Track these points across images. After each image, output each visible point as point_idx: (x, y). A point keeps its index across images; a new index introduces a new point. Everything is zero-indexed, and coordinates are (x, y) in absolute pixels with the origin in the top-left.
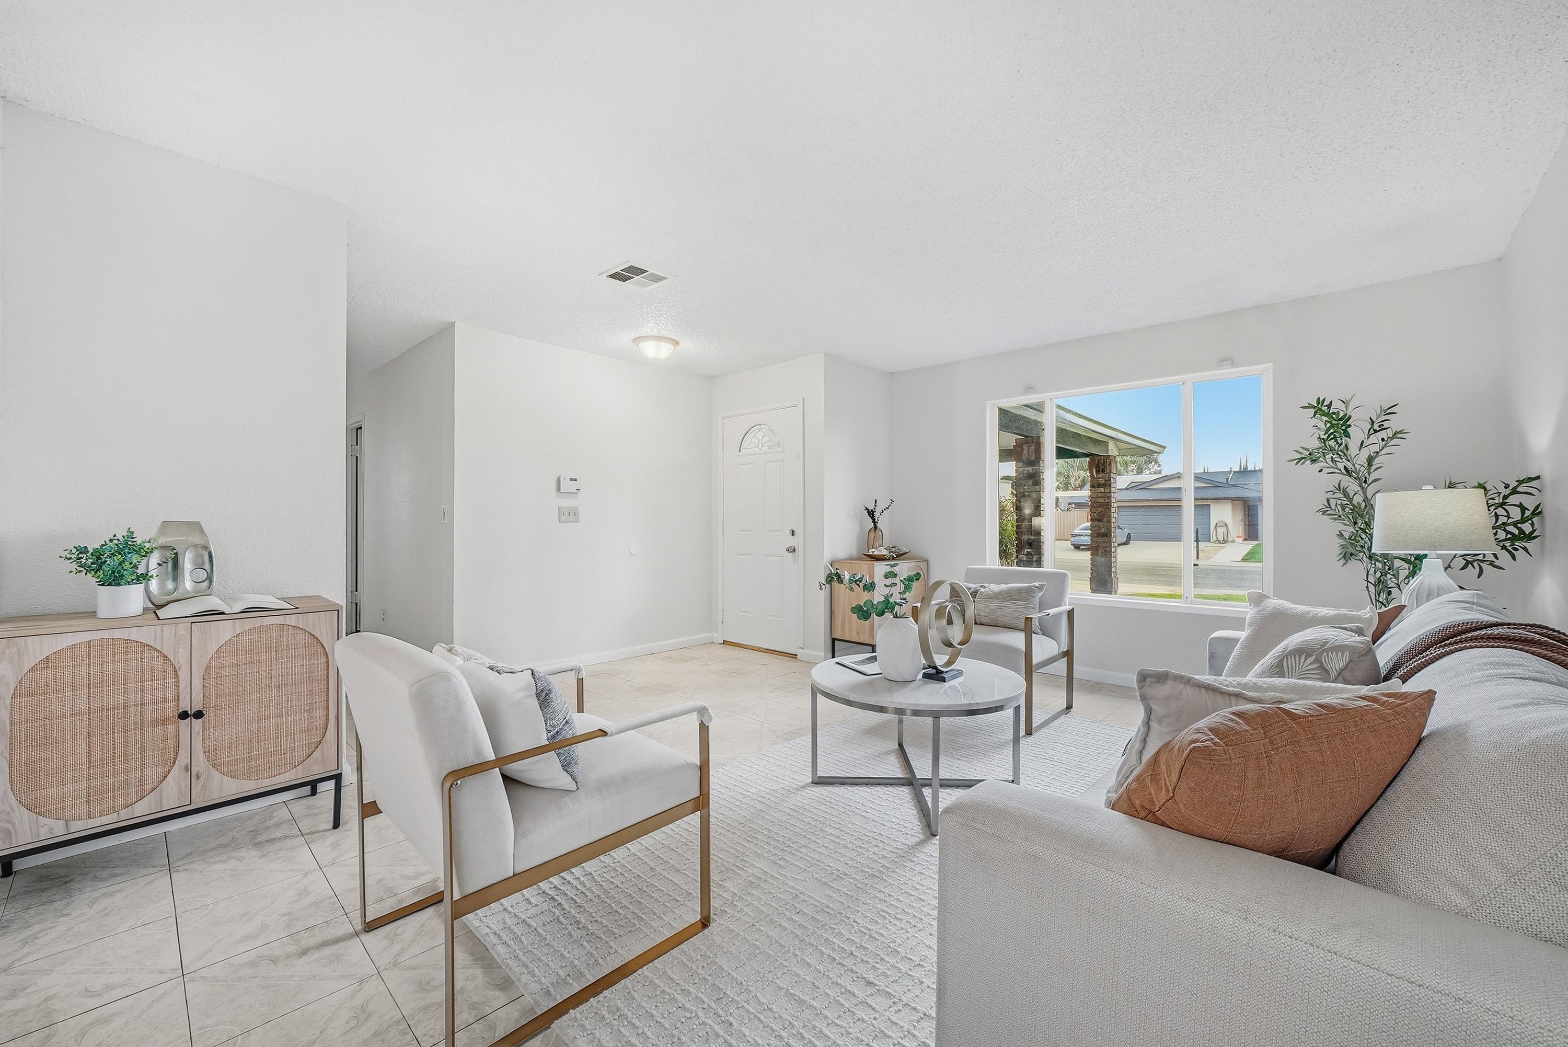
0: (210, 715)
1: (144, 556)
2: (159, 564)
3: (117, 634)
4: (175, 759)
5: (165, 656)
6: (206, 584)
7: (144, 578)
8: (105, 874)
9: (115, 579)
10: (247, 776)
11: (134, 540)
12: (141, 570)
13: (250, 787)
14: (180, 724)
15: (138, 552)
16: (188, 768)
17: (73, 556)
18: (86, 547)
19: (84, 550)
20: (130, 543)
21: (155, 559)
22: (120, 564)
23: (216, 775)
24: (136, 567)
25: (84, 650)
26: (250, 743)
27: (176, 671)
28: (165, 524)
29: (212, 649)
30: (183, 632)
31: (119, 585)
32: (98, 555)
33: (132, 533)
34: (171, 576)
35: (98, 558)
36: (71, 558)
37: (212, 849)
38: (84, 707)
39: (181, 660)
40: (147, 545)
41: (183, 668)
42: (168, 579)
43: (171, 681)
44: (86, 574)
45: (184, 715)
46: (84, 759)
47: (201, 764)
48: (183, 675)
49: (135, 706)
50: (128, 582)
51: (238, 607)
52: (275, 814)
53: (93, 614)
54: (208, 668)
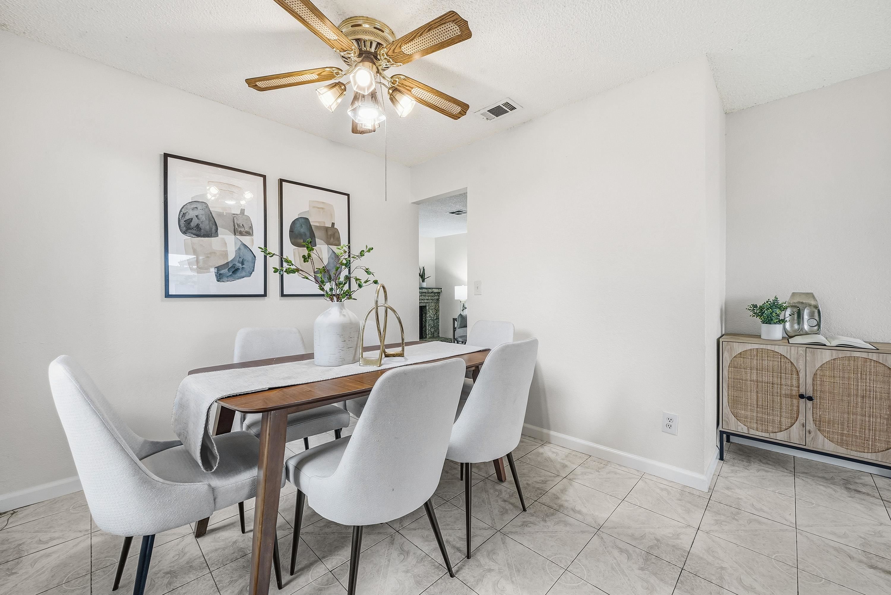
0: (817, 401)
1: (782, 310)
2: (790, 315)
3: (769, 347)
4: (797, 418)
5: (792, 363)
6: (816, 328)
7: (783, 321)
8: (764, 461)
9: (768, 321)
10: (841, 443)
11: (778, 302)
12: (781, 317)
13: (841, 451)
14: (800, 401)
15: (780, 308)
16: (804, 425)
17: (751, 309)
18: (756, 305)
19: (755, 306)
20: (776, 303)
21: (788, 312)
22: (771, 314)
23: (820, 437)
24: (778, 315)
25: (755, 353)
26: (842, 424)
27: (797, 371)
28: (794, 294)
29: (818, 365)
30: (801, 352)
31: (771, 324)
32: (761, 308)
33: (777, 298)
34: (796, 321)
35: (761, 310)
36: (750, 310)
37: (819, 477)
38: (755, 378)
39: (801, 366)
40: (784, 305)
41: (801, 371)
42: (795, 323)
43: (795, 376)
44: (757, 317)
45: (802, 396)
46: (755, 403)
47: (811, 426)
48: (802, 375)
49: (777, 384)
50: (775, 323)
51: (835, 343)
52: (862, 477)
53: (759, 337)
54: (815, 374)
